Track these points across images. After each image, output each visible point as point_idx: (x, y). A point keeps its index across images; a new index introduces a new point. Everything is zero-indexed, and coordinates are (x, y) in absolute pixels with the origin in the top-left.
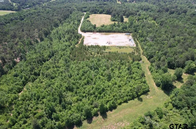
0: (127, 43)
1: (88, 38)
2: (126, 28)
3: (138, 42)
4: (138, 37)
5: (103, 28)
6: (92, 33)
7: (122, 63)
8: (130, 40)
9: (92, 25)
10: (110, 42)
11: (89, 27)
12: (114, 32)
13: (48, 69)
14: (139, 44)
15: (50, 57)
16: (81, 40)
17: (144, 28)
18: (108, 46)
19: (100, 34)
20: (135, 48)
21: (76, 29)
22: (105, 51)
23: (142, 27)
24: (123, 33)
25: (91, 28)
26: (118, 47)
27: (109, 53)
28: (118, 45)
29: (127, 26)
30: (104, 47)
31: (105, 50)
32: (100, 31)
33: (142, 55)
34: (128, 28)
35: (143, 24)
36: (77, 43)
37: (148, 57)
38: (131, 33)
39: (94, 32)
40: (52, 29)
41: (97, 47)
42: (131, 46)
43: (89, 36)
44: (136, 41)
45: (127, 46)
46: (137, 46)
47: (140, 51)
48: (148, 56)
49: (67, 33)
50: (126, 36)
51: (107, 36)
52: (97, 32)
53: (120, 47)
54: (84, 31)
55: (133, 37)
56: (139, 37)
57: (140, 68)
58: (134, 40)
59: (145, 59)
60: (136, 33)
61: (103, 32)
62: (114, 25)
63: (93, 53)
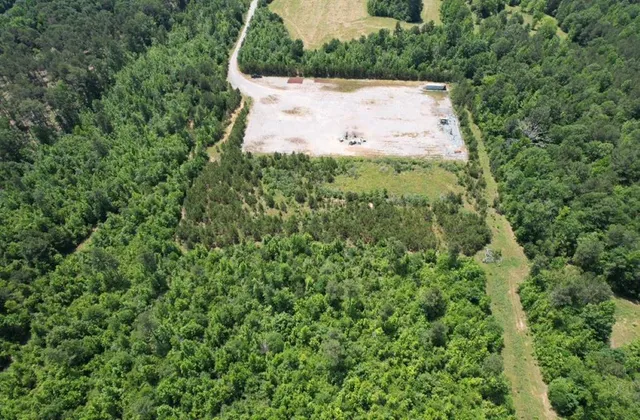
0: (428, 141)
1: (264, 107)
2: (429, 57)
3: (477, 133)
4: (478, 107)
5: (332, 56)
6: (286, 79)
7: (402, 261)
8: (444, 122)
9: (287, 42)
10: (359, 131)
11: (273, 50)
12: (380, 76)
13: (71, 300)
14: (481, 147)
15: (90, 220)
16: (234, 116)
17: (506, 60)
18: (348, 160)
19: (319, 85)
20: (461, 173)
21: (220, 61)
22: (333, 188)
23: (500, 56)
24: (414, 78)
25: (281, 59)
26: (388, 162)
27: (351, 198)
28: (389, 151)
29: (436, 49)
30: (331, 167)
31: (331, 181)
32: (319, 73)
33: (491, 211)
34: (439, 58)
35: (502, 39)
36: (218, 136)
37: (522, 230)
38: (448, 79)
39: (294, 75)
40: (119, 63)
41: (301, 161)
42: (446, 158)
43: (273, 99)
44: (468, 132)
45: (428, 158)
46: (471, 158)
47: (484, 186)
48: (520, 221)
49: (179, 85)
50: (426, 98)
51: (347, 95)
52: (308, 74)
53: (399, 166)
54: (252, 70)
55: (459, 104)
56: (484, 108)
57: (482, 303)
58: (462, 125)
59: (503, 232)
60: (469, 81)
61: (332, 75)
62: (381, 39)
63: (279, 198)
